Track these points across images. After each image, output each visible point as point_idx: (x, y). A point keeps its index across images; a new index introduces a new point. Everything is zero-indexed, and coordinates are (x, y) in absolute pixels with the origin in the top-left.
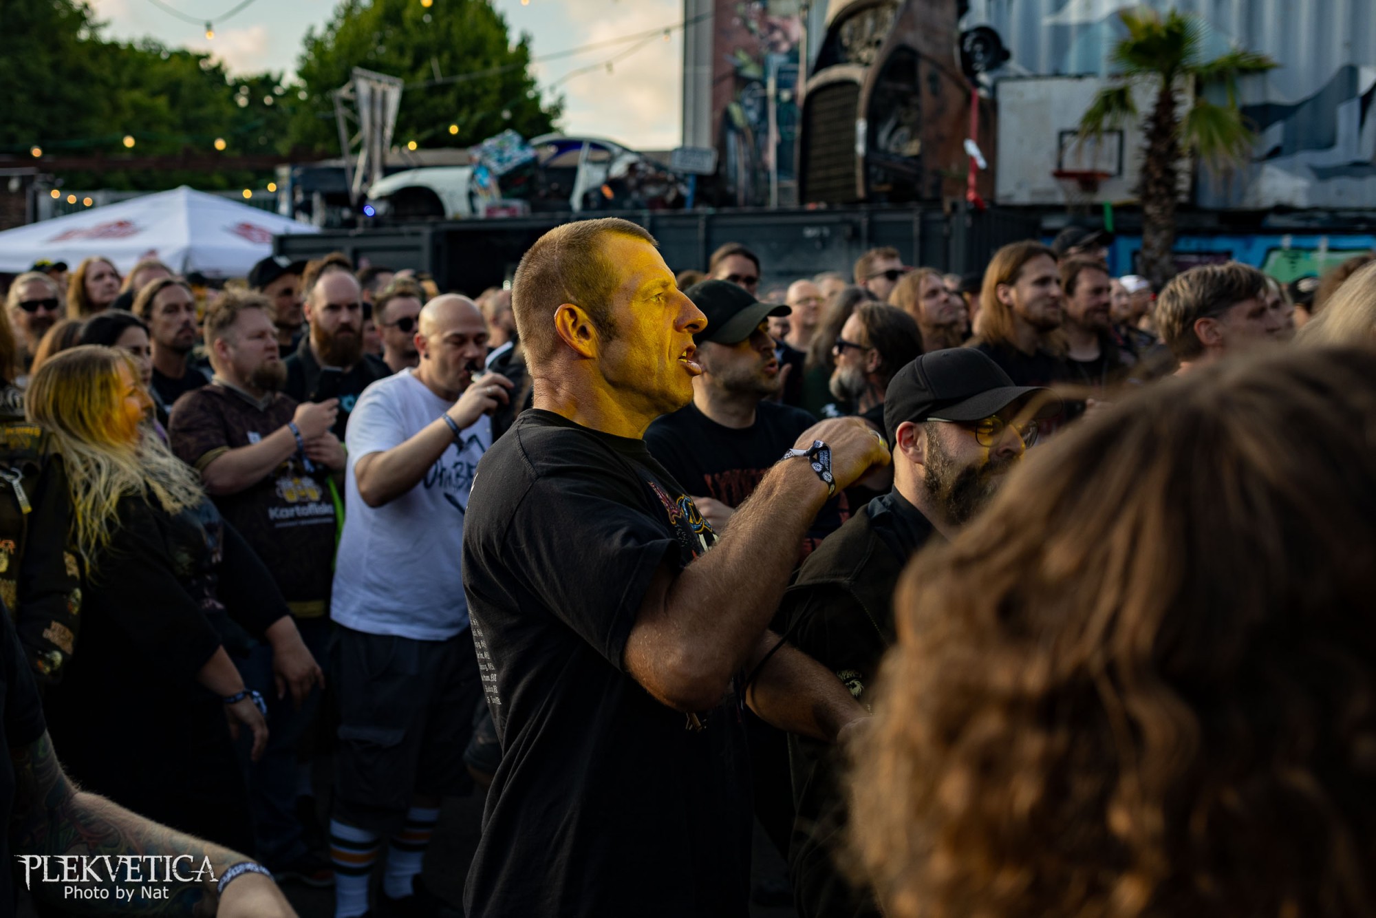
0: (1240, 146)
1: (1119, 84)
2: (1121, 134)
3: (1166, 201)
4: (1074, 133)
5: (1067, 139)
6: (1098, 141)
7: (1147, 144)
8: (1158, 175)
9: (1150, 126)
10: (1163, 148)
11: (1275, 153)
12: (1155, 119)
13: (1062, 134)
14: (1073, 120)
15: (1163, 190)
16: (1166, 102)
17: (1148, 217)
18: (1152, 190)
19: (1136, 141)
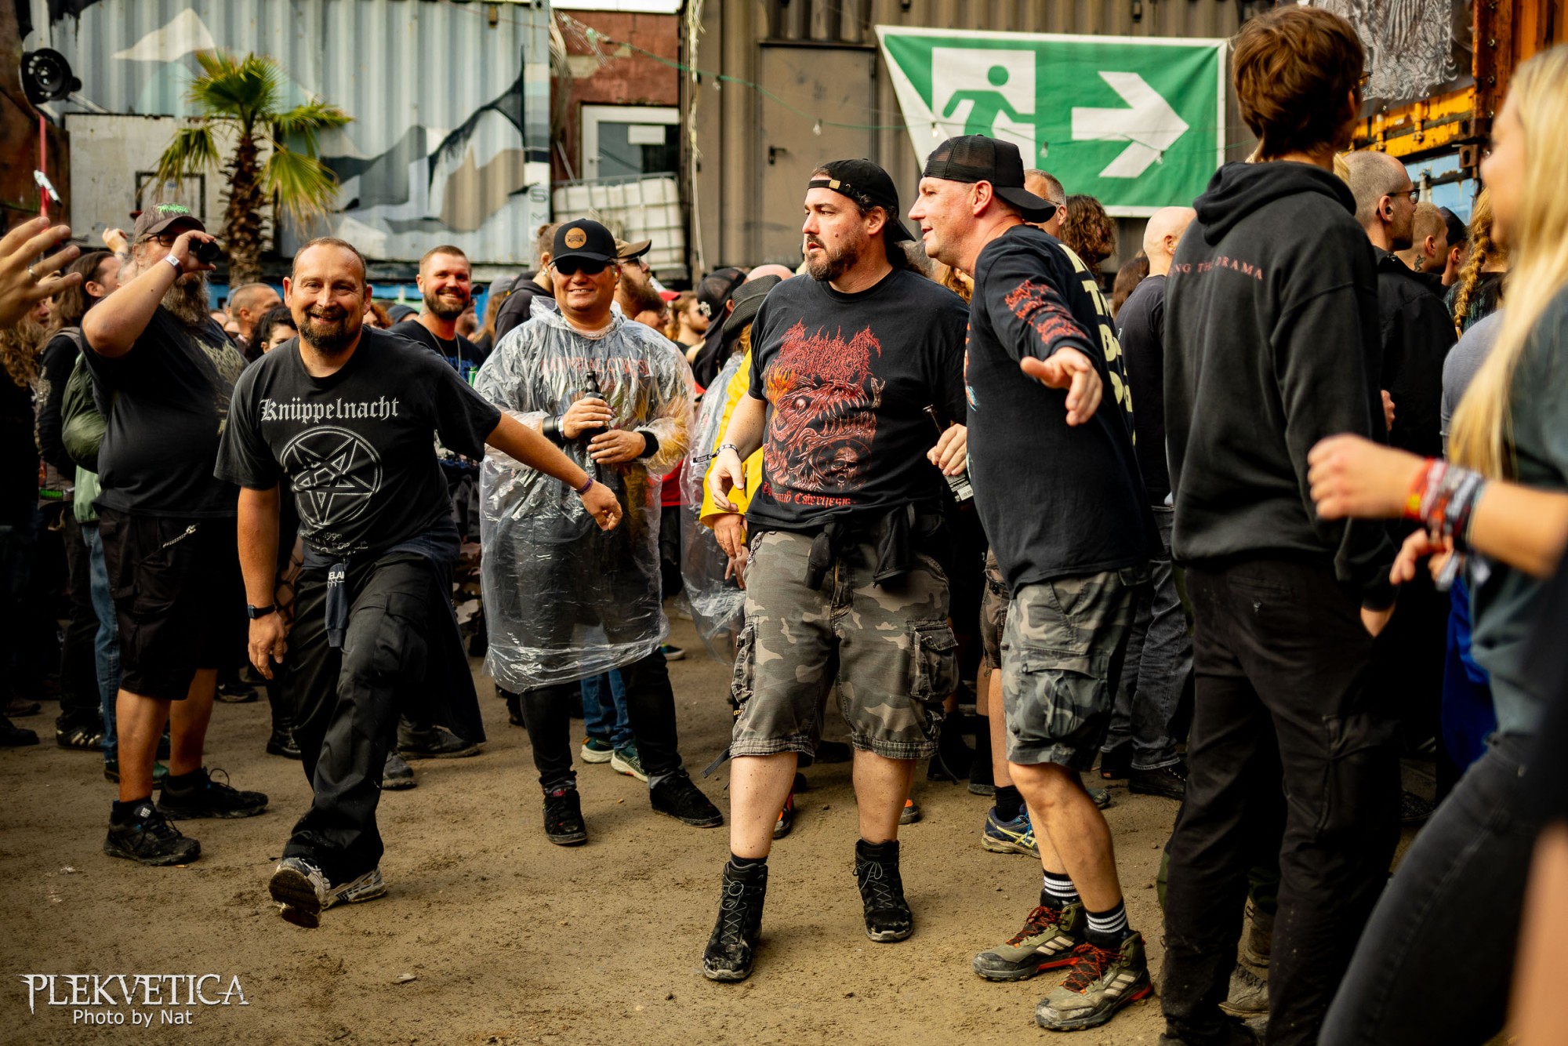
0: (322, 196)
1: (200, 126)
2: (202, 178)
3: (252, 247)
4: (151, 174)
5: (144, 180)
6: (178, 183)
7: (230, 189)
8: (242, 220)
9: (233, 171)
10: (247, 194)
11: (354, 205)
12: (237, 164)
13: (139, 176)
14: (152, 163)
15: (247, 236)
16: (247, 149)
17: (234, 262)
18: (238, 235)
19: (218, 185)
